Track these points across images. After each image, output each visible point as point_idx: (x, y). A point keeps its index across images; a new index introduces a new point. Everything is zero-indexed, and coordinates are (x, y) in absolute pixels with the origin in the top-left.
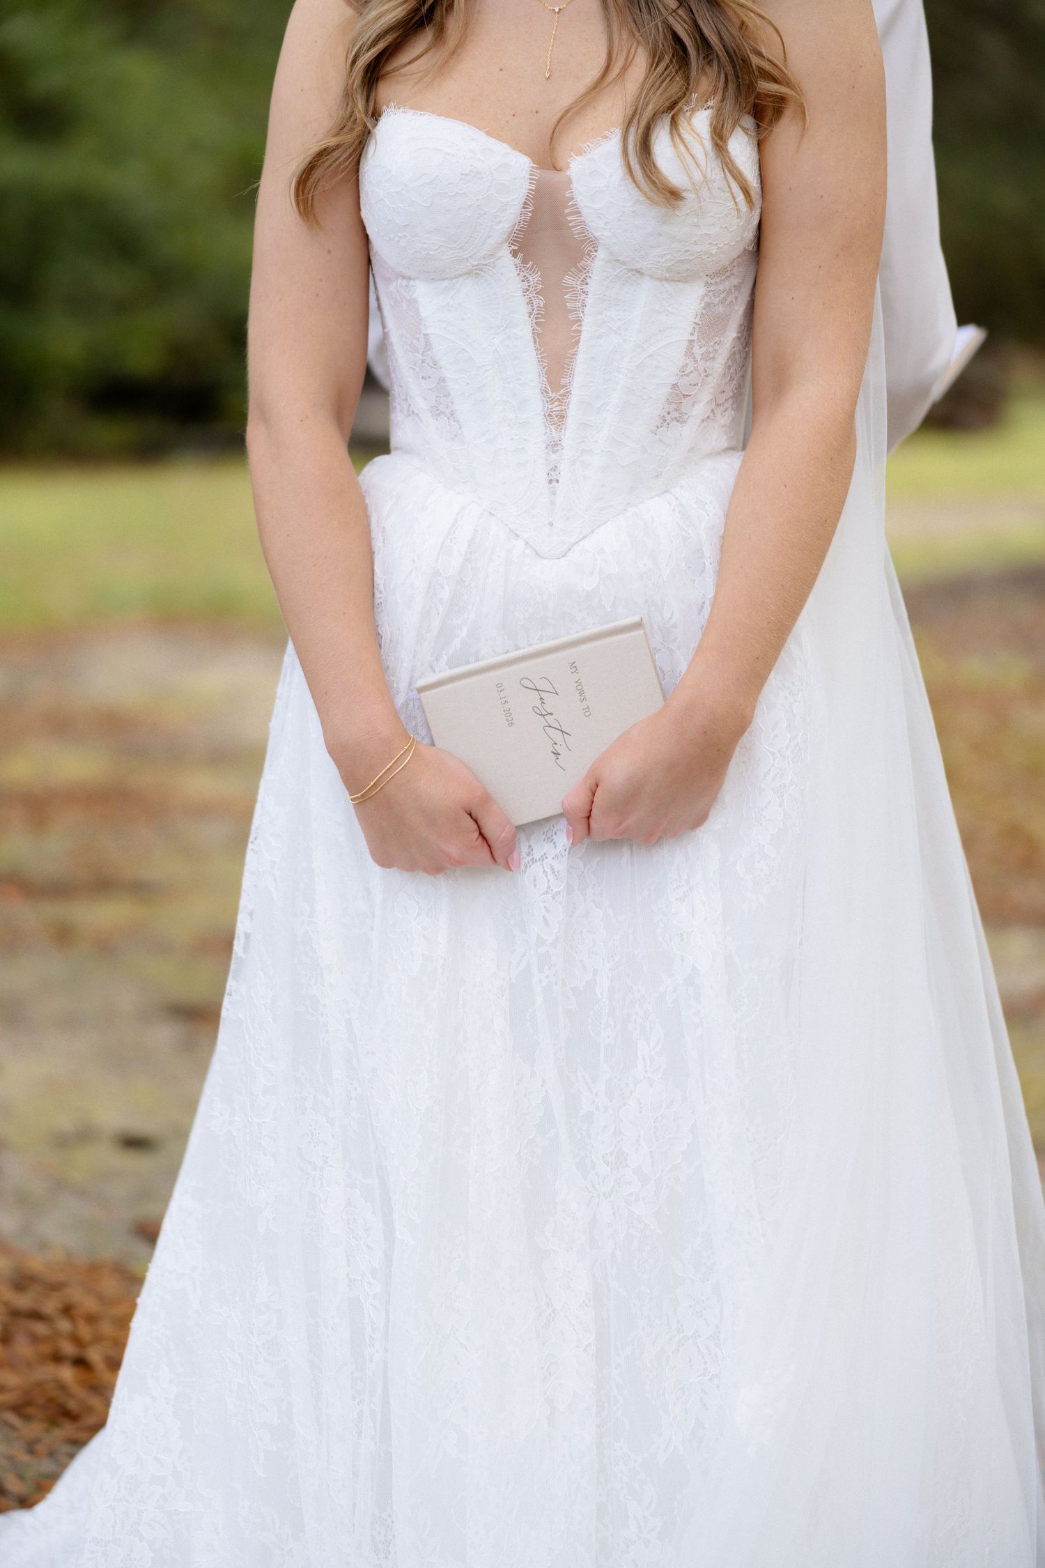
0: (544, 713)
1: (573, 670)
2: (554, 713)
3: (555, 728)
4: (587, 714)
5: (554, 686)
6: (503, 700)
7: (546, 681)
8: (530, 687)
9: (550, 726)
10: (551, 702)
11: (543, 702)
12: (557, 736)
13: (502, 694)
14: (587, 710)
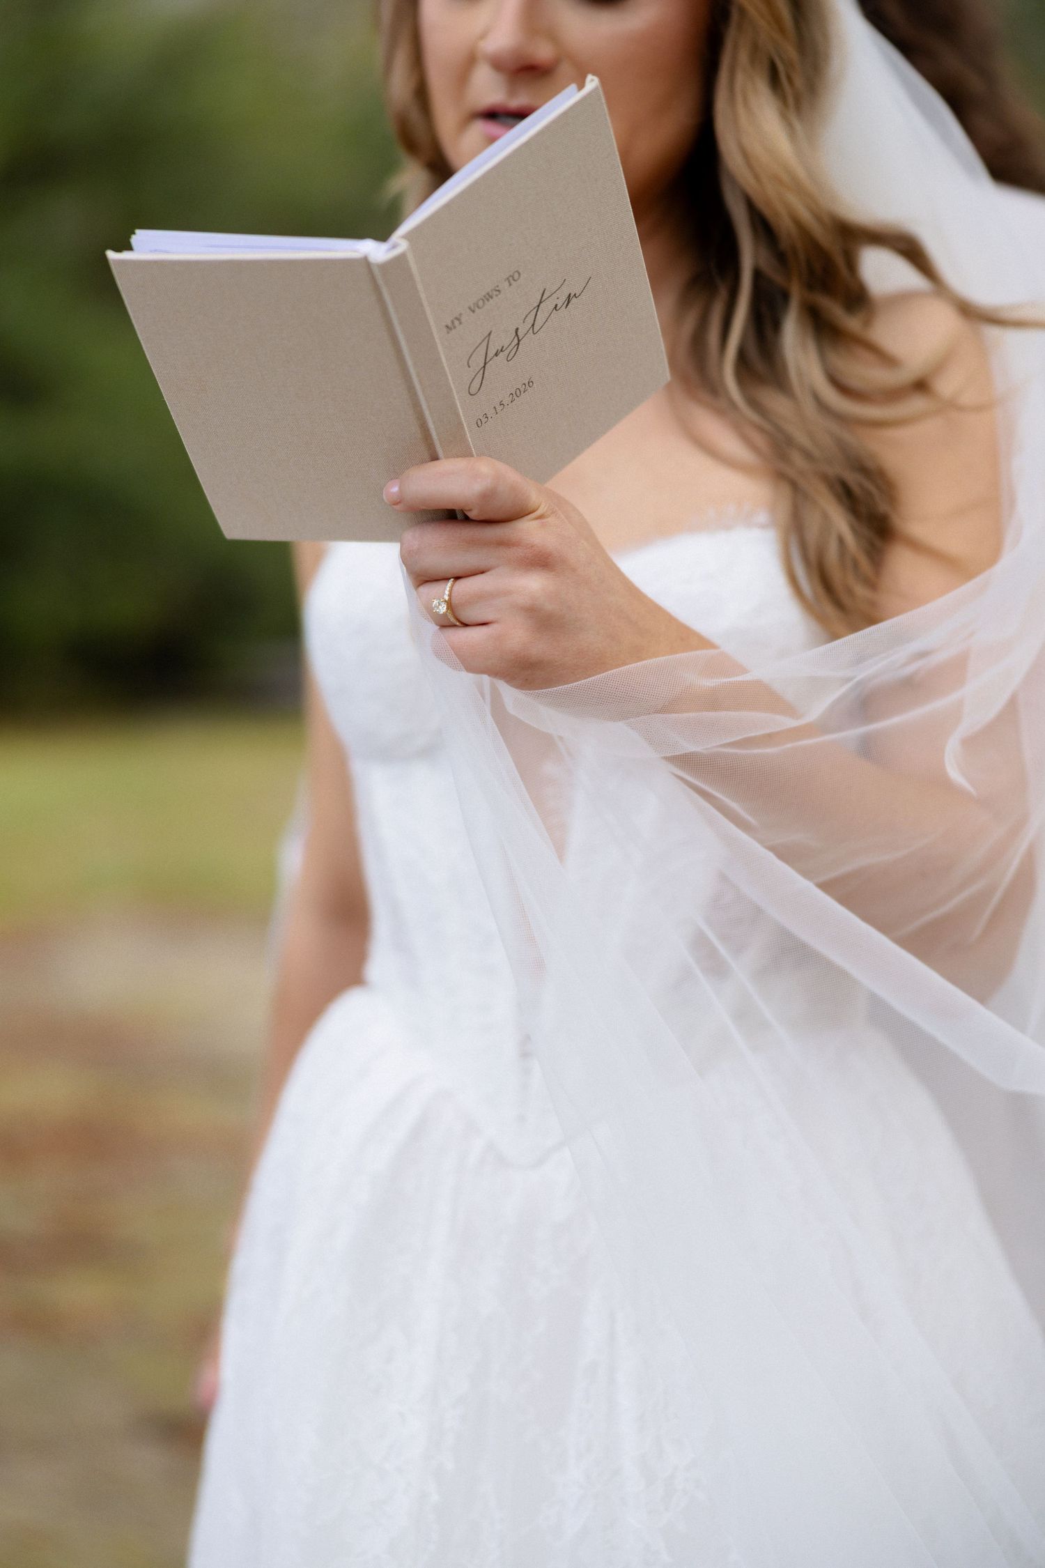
0: (516, 341)
1: (456, 323)
2: (517, 326)
3: (536, 315)
4: (516, 276)
5: (479, 342)
6: (499, 408)
7: (473, 358)
8: (481, 376)
9: (533, 325)
10: (502, 339)
11: (501, 351)
12: (547, 306)
13: (491, 413)
14: (511, 279)
